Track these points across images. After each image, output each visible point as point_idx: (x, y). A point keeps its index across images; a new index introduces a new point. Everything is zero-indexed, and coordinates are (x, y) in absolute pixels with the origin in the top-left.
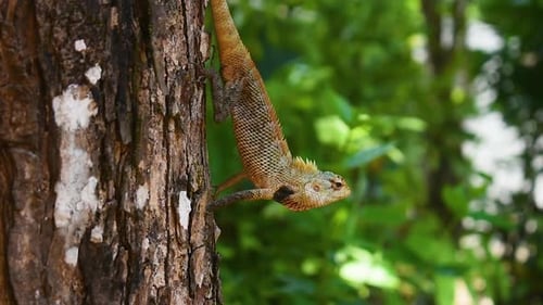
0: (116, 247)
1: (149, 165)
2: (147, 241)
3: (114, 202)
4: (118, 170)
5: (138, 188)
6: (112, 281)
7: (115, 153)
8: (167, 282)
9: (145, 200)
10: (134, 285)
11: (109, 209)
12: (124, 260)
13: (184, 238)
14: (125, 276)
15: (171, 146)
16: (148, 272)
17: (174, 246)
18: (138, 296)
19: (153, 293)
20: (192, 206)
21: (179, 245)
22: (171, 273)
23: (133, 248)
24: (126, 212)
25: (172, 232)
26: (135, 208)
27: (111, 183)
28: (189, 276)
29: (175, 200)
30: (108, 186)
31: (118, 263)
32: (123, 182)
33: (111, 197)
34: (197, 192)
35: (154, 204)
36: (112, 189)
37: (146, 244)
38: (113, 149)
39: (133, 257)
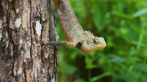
0: (8, 42)
1: (22, 10)
2: (22, 40)
3: (6, 25)
4: (8, 12)
5: (16, 19)
6: (6, 56)
7: (6, 6)
8: (31, 56)
9: (20, 24)
10: (16, 58)
11: (4, 27)
12: (12, 48)
13: (39, 39)
14: (12, 54)
15: (32, 3)
16: (22, 52)
17: (34, 43)
18: (18, 62)
19: (25, 61)
20: (42, 27)
21: (37, 42)
22: (33, 53)
23: (15, 43)
24: (11, 29)
25: (33, 37)
26: (15, 27)
27: (5, 17)
28: (41, 54)
29: (34, 24)
30: (3, 18)
31: (9, 49)
32: (10, 17)
33: (4, 23)
34: (45, 21)
35: (25, 26)
36: (5, 20)
37: (21, 42)
38: (5, 4)
39: (15, 46)
